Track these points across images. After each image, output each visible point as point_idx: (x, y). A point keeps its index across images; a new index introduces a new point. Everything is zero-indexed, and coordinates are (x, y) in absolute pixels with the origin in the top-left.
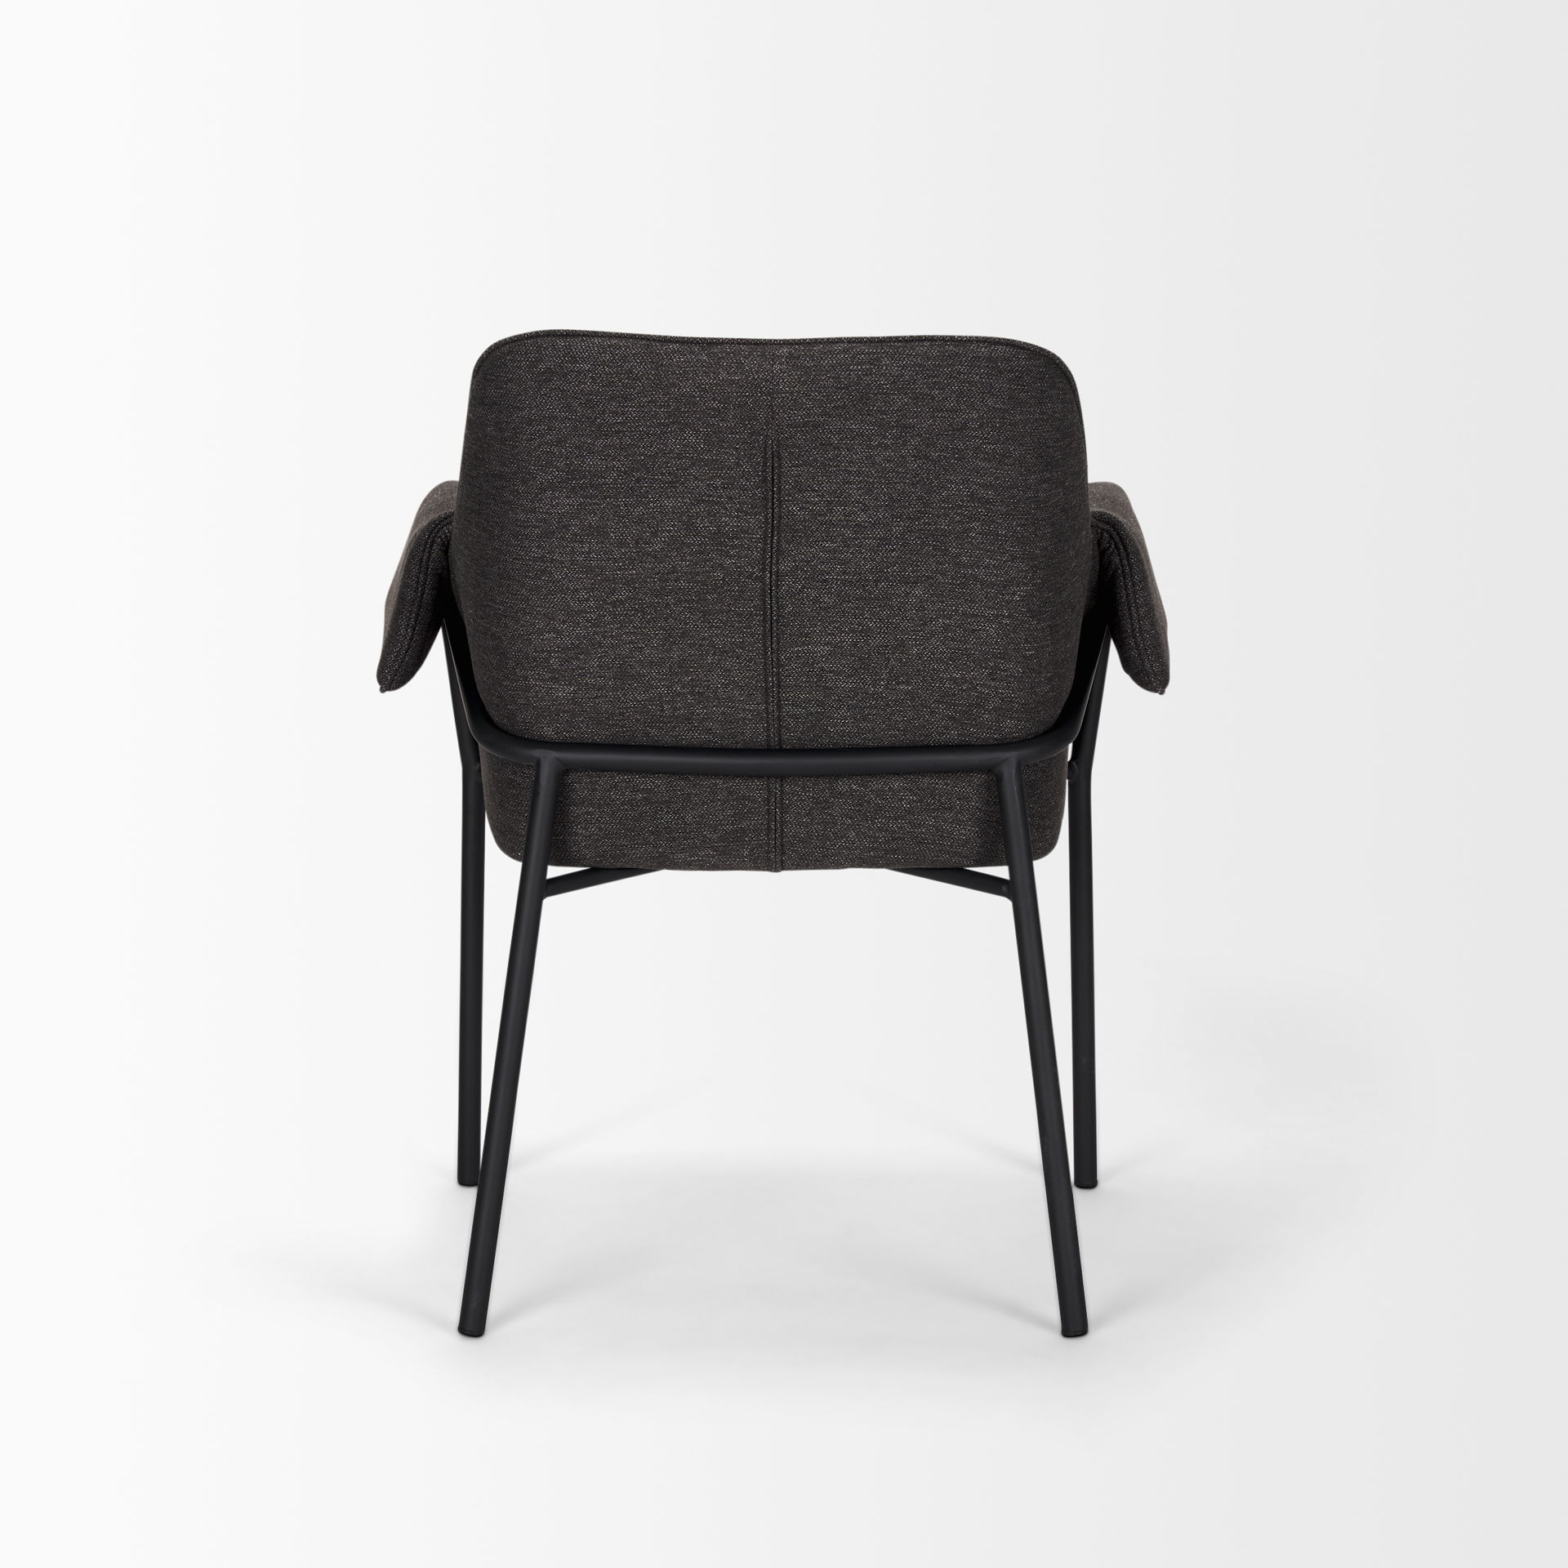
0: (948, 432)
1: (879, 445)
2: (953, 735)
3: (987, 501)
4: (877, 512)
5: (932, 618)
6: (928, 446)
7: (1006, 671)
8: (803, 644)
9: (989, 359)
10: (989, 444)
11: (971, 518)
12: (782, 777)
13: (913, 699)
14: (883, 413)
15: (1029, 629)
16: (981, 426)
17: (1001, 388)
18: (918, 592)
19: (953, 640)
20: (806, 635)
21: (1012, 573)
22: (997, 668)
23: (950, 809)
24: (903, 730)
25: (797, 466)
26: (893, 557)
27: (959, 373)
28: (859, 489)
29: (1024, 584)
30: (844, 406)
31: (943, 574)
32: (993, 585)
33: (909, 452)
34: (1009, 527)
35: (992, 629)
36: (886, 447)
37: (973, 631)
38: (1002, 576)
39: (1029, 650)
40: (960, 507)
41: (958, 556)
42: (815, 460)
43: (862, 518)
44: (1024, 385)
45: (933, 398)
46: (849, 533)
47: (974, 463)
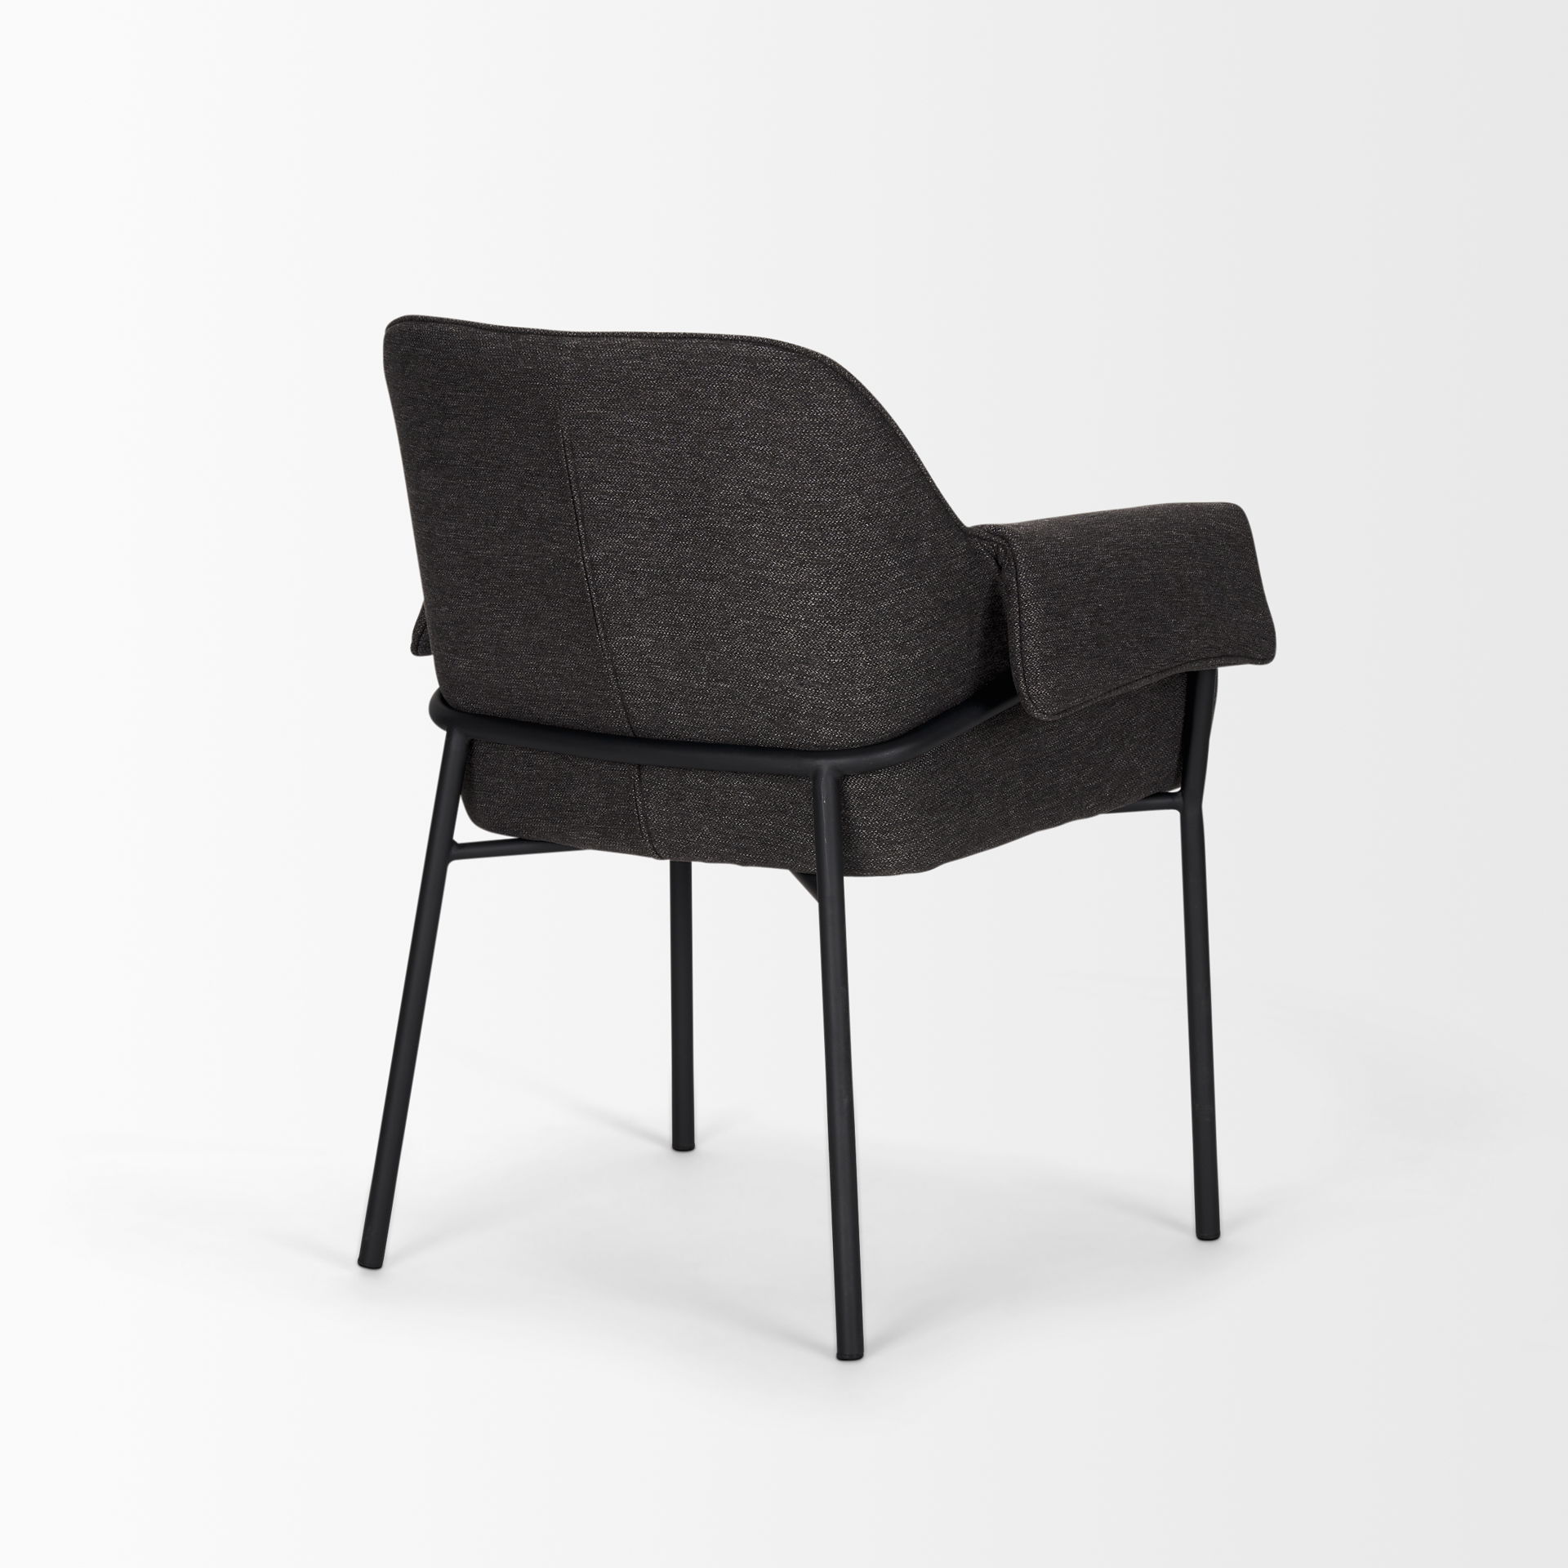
0: (716, 430)
1: (656, 440)
2: (776, 738)
3: (764, 503)
4: (666, 507)
5: (733, 617)
6: (699, 443)
7: (811, 677)
8: (628, 634)
9: (747, 360)
10: (757, 444)
11: (751, 519)
12: (640, 766)
13: (733, 698)
14: (654, 408)
15: (831, 636)
16: (746, 426)
17: (761, 388)
18: (717, 590)
19: (756, 641)
20: (629, 625)
21: (803, 578)
22: (801, 673)
23: (785, 812)
24: (733, 728)
25: (589, 457)
26: (687, 553)
27: (719, 372)
28: (646, 483)
29: (817, 589)
30: (618, 400)
31: (736, 574)
32: (783, 588)
33: (683, 449)
34: (791, 531)
35: (791, 632)
36: (662, 443)
37: (773, 633)
38: (792, 580)
39: (833, 657)
40: (739, 507)
41: (745, 556)
42: (603, 451)
43: (653, 512)
44: (785, 387)
45: (697, 396)
46: (645, 527)
47: (745, 463)
